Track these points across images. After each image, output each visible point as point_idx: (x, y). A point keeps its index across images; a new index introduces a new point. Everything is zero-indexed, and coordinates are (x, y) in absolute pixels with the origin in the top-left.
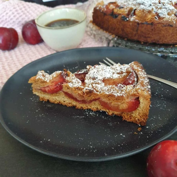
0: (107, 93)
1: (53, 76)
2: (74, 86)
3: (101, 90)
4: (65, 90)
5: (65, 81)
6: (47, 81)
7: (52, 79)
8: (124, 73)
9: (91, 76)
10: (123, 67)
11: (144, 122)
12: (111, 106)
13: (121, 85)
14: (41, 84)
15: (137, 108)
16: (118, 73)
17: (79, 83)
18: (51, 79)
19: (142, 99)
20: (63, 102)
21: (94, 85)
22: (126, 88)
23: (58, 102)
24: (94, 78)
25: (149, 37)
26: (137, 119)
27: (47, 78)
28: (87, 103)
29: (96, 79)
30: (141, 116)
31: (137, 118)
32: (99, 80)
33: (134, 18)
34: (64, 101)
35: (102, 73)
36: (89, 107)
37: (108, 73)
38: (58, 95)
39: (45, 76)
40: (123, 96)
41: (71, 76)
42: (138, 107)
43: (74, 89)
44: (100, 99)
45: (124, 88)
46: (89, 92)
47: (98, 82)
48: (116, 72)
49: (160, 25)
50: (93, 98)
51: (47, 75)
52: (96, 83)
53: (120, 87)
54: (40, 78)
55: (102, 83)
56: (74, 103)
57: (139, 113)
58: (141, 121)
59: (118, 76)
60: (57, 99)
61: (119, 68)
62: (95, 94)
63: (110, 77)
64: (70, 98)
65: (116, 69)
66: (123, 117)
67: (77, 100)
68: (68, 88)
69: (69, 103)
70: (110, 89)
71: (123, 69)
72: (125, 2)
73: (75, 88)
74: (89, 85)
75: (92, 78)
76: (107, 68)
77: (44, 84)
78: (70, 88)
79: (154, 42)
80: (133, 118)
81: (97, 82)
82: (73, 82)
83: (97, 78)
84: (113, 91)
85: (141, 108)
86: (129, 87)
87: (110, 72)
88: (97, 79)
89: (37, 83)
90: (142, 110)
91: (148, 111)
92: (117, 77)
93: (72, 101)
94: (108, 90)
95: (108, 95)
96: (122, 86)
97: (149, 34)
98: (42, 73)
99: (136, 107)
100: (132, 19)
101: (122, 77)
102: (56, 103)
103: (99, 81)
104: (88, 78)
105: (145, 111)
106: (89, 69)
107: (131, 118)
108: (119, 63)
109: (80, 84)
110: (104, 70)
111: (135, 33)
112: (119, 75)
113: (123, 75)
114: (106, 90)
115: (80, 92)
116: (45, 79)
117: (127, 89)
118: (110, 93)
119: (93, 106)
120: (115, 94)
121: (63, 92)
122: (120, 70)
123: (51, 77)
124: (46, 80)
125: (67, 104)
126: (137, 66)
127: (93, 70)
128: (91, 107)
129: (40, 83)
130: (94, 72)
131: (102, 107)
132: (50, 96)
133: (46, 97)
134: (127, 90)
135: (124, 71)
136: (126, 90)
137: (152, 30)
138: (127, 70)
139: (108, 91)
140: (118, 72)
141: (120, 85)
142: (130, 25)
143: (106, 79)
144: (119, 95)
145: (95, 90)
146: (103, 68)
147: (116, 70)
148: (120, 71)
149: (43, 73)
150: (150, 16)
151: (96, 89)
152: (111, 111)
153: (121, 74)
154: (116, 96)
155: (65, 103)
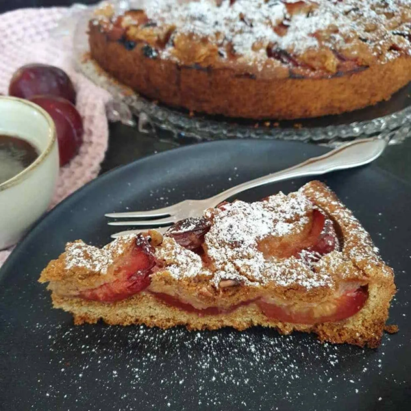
0: (283, 283)
1: (113, 253)
2: (186, 273)
3: (261, 276)
4: (157, 287)
5: (155, 264)
6: (102, 271)
7: (114, 263)
8: (302, 217)
9: (225, 237)
10: (296, 203)
11: (375, 339)
12: (291, 313)
13: (308, 253)
14: (85, 282)
15: (360, 309)
16: (289, 221)
17: (196, 263)
18: (111, 261)
19: (376, 289)
20: (148, 319)
21: (239, 263)
22: (326, 262)
23: (133, 320)
24: (236, 242)
25: (207, 101)
26: (358, 334)
27: (100, 262)
28: (221, 312)
29: (239, 247)
30: (367, 328)
31: (357, 331)
32: (249, 246)
33: (170, 52)
34: (152, 317)
35: (248, 224)
36: (227, 323)
37: (260, 221)
38: (136, 302)
39: (91, 258)
40: (327, 286)
41: (168, 245)
42: (362, 306)
43: (187, 283)
44: (262, 300)
45: (322, 262)
46: (234, 286)
47: (249, 254)
48: (281, 219)
49: (227, 74)
50: (243, 299)
51: (96, 253)
52: (242, 258)
53: (306, 260)
54: (80, 265)
55: (257, 253)
56: (183, 317)
57: (364, 320)
58: (369, 337)
59: (290, 228)
60: (130, 313)
61: (286, 207)
62: (248, 290)
63: (270, 233)
64: (169, 307)
65: (279, 209)
66: (321, 333)
67: (193, 308)
68: (167, 282)
69: (168, 320)
70: (289, 272)
71: (297, 206)
72: (163, 11)
73: (189, 280)
74: (226, 264)
75: (229, 244)
76: (255, 208)
77: (93, 280)
78: (174, 280)
79: (218, 112)
80: (346, 334)
81: (245, 253)
82: (180, 263)
83: (242, 242)
84: (298, 274)
85: (371, 307)
86: (334, 259)
87: (264, 219)
88: (242, 246)
89: (69, 279)
90: (373, 313)
91: (387, 313)
92: (287, 231)
93: (178, 312)
94: (283, 274)
95: (284, 287)
96: (311, 256)
97: (204, 93)
98: (79, 247)
99: (358, 308)
100: (165, 54)
101: (300, 230)
102: (125, 324)
103: (251, 251)
104: (217, 245)
105: (381, 314)
106: (213, 217)
107: (340, 335)
108: (281, 192)
109: (200, 265)
110: (249, 214)
111: (173, 88)
112: (292, 225)
113: (300, 223)
114: (278, 275)
115: (204, 289)
116: (94, 266)
117: (329, 264)
118: (290, 281)
119: (238, 320)
120: (305, 284)
121: (152, 293)
122: (292, 210)
123: (110, 255)
124: (97, 269)
125: (160, 323)
126: (322, 194)
127: (223, 220)
128: (232, 321)
129: (80, 281)
130: (231, 226)
131: (265, 318)
132: (107, 309)
133: (96, 312)
134: (331, 267)
135: (302, 213)
136: (327, 268)
137: (211, 83)
138: (306, 209)
139: (283, 277)
140: (288, 217)
141: (307, 255)
142: (160, 68)
143: (261, 239)
144: (317, 284)
145: (246, 276)
146: (245, 210)
147: (281, 211)
148: (292, 215)
149: (84, 249)
150: (203, 51)
151: (249, 274)
152: (288, 324)
153: (294, 221)
154: (309, 287)
155: (155, 320)
